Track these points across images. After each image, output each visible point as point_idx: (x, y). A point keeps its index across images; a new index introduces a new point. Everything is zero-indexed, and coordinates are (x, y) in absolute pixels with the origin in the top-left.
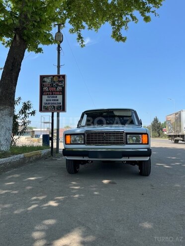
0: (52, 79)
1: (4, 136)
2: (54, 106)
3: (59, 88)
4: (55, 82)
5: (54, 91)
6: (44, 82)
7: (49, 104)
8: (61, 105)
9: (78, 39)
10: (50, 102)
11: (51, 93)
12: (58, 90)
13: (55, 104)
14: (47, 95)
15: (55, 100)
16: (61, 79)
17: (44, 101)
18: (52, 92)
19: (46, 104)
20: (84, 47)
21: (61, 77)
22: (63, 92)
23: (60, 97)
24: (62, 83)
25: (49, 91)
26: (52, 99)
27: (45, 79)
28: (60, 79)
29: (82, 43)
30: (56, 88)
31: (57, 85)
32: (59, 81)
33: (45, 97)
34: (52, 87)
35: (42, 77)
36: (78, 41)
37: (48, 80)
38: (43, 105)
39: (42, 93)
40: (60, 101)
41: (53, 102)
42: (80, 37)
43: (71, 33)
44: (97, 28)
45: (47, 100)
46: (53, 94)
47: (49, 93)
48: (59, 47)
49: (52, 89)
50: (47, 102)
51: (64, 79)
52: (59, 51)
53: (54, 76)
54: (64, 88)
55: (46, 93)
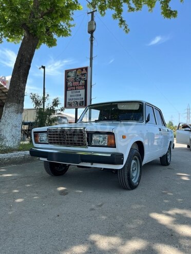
0: (76, 73)
1: (10, 132)
2: (77, 102)
3: (82, 82)
4: (78, 76)
5: (77, 86)
6: (68, 76)
7: (73, 99)
8: (84, 100)
9: (121, 24)
10: (73, 97)
11: (74, 88)
12: (81, 84)
13: (78, 99)
14: (71, 90)
15: (78, 95)
16: (84, 72)
17: (68, 97)
18: (75, 86)
19: (70, 100)
20: (129, 32)
21: (84, 69)
22: (85, 86)
23: (82, 92)
24: (85, 76)
25: (73, 86)
26: (75, 94)
27: (70, 74)
29: (126, 27)
30: (79, 81)
31: (80, 79)
32: (82, 74)
33: (69, 93)
34: (76, 81)
35: (67, 72)
36: (121, 27)
37: (72, 75)
38: (67, 101)
39: (67, 88)
40: (83, 96)
41: (76, 97)
42: (122, 21)
43: (114, 18)
44: (151, 7)
45: (71, 96)
46: (76, 89)
47: (72, 88)
48: (92, 37)
49: (75, 84)
50: (71, 98)
51: (87, 71)
52: (92, 41)
53: (77, 70)
54: (86, 82)
55: (70, 88)
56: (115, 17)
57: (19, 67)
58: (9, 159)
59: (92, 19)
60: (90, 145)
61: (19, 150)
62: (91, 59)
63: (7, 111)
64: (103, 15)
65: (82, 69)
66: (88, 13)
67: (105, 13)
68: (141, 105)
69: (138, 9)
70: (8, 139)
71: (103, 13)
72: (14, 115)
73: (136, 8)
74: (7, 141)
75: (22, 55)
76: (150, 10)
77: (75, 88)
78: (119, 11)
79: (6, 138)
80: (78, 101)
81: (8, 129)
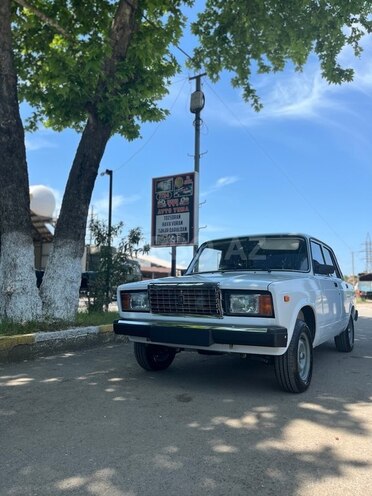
0: (172, 183)
1: (62, 292)
2: (175, 235)
3: (185, 200)
4: (176, 188)
5: (175, 206)
6: (160, 190)
7: (167, 230)
8: (188, 231)
9: (247, 96)
10: (169, 227)
11: (170, 210)
12: (182, 202)
13: (177, 230)
14: (164, 213)
15: (176, 223)
16: (188, 181)
17: (159, 226)
18: (172, 207)
19: (162, 231)
21: (188, 177)
22: (190, 207)
23: (185, 217)
24: (189, 189)
25: (167, 207)
26: (171, 221)
27: (161, 185)
28: (186, 182)
29: (256, 101)
30: (179, 198)
31: (181, 193)
32: (185, 186)
33: (160, 219)
34: (173, 198)
35: (156, 182)
36: (247, 100)
37: (165, 186)
38: (157, 233)
39: (156, 210)
40: (186, 224)
41: (174, 227)
42: (249, 92)
43: (235, 86)
44: (300, 64)
45: (164, 224)
46: (173, 212)
47: (166, 210)
48: (198, 119)
49: (171, 202)
50: (164, 228)
51: (193, 180)
52: (197, 126)
53: (175, 177)
54: (192, 199)
55: (163, 211)
56: (235, 83)
57: (79, 176)
58: (62, 340)
59: (198, 89)
60: (228, 313)
61: (77, 325)
62: (197, 157)
63: (56, 255)
64: (215, 81)
65: (184, 177)
66: (191, 79)
67: (218, 77)
68: (303, 242)
69: (276, 69)
70: (59, 303)
71: (215, 76)
72: (69, 262)
73: (272, 67)
74: (57, 308)
75: (84, 156)
76: (297, 69)
77: (172, 209)
78: (244, 73)
79: (54, 302)
80: (177, 233)
81: (59, 286)
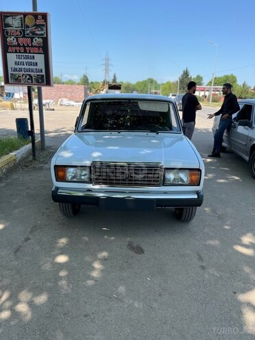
0: (23, 21)
2: (29, 75)
3: (38, 40)
4: (28, 27)
5: (28, 46)
6: (8, 25)
7: (20, 70)
8: (44, 73)
10: (23, 67)
11: (22, 49)
12: (35, 43)
13: (32, 71)
14: (16, 52)
15: (31, 64)
16: (40, 21)
17: (11, 65)
18: (24, 46)
19: (15, 70)
21: (40, 17)
22: (45, 49)
23: (39, 59)
24: (42, 30)
25: (19, 45)
26: (25, 61)
27: (10, 20)
28: (38, 22)
30: (32, 38)
31: (33, 33)
32: (37, 26)
34: (24, 36)
35: (3, 17)
37: (15, 23)
38: (10, 72)
39: (6, 48)
40: (41, 66)
41: (28, 67)
45: (16, 63)
46: (25, 52)
47: (18, 49)
50: (18, 67)
51: (46, 21)
53: (25, 15)
54: (46, 40)
55: (14, 49)
65: (35, 16)
77: (25, 49)
80: (32, 74)
